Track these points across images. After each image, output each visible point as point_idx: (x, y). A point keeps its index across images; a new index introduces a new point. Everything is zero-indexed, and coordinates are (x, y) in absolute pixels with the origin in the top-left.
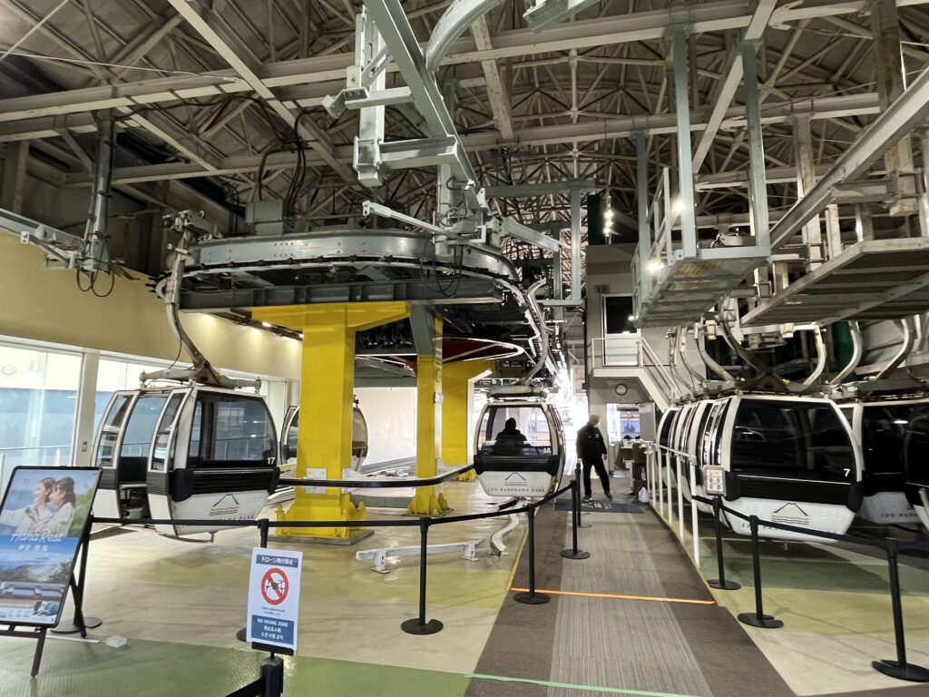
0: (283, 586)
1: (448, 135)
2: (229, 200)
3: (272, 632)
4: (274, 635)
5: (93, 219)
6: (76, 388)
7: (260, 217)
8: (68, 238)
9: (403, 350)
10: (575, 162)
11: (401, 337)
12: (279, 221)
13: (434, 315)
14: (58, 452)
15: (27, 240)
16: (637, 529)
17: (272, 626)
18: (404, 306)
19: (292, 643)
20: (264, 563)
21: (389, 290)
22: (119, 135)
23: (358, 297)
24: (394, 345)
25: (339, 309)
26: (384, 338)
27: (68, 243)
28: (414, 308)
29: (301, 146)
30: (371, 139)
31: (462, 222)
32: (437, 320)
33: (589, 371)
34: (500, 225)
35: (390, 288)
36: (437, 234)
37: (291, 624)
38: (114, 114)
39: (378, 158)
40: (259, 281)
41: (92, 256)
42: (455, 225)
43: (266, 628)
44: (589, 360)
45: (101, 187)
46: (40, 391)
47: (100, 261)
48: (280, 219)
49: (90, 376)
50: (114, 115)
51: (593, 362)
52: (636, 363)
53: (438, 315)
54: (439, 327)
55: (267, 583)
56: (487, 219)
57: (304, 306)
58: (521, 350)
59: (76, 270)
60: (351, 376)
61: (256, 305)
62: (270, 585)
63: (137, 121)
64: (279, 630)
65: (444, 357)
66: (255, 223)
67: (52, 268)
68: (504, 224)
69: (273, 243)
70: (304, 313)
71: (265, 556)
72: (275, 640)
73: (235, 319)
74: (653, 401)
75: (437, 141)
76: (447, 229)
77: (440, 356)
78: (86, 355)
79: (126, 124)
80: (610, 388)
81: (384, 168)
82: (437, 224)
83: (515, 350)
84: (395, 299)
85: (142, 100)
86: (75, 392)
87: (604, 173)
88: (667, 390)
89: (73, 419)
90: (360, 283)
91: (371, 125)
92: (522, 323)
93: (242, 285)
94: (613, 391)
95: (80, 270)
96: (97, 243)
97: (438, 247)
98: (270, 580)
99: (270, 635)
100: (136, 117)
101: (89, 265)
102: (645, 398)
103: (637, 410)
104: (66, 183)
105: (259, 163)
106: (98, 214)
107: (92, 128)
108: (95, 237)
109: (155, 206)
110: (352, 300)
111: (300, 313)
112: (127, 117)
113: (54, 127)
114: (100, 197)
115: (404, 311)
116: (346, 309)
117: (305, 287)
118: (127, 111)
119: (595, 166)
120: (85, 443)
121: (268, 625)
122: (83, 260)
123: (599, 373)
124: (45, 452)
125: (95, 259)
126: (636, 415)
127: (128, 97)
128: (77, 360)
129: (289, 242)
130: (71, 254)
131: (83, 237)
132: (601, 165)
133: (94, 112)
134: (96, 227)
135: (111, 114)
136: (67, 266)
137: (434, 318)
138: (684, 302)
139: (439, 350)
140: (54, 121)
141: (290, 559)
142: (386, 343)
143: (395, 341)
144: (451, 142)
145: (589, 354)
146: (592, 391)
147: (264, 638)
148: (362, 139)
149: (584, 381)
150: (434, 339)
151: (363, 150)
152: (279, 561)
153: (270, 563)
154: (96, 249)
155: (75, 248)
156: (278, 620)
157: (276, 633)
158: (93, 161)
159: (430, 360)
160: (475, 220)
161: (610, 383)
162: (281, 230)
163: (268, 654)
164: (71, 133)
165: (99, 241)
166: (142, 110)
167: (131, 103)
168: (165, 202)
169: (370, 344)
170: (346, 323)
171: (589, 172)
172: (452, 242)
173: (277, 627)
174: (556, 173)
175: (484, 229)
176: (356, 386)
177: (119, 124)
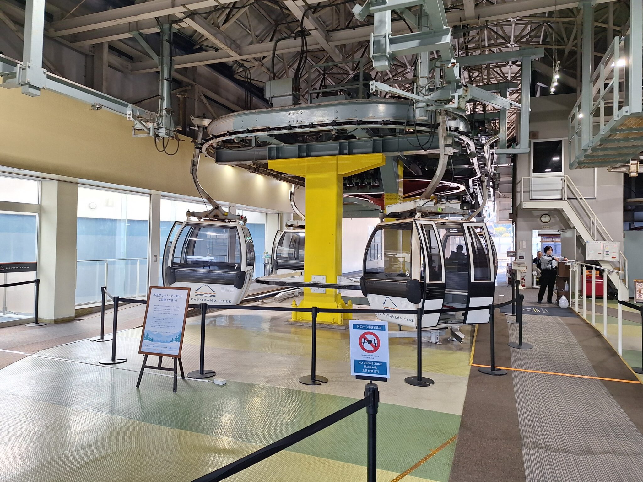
0: (376, 341)
1: (445, 27)
2: (237, 77)
3: (370, 369)
4: (372, 371)
5: (162, 99)
6: (147, 218)
7: (276, 92)
8: (147, 114)
9: (372, 189)
10: (513, 25)
11: (371, 180)
12: (289, 95)
13: (398, 162)
14: (138, 263)
15: (131, 117)
16: (567, 328)
17: (370, 365)
18: (381, 157)
19: (386, 375)
20: (359, 329)
21: (369, 145)
22: (174, 33)
23: (346, 151)
24: (366, 186)
25: (332, 160)
26: (359, 181)
27: (146, 117)
28: (387, 158)
29: (304, 34)
30: (383, 33)
31: (439, 91)
32: (399, 166)
33: (518, 203)
34: (466, 91)
35: (370, 143)
36: (418, 102)
37: (384, 364)
38: (171, 18)
39: (389, 49)
40: (275, 141)
41: (164, 126)
42: (433, 94)
43: (365, 367)
44: (518, 195)
45: (166, 75)
46: (124, 220)
47: (170, 130)
48: (291, 93)
49: (155, 210)
50: (173, 20)
51: (521, 197)
52: (559, 197)
53: (400, 161)
54: (400, 171)
55: (363, 340)
56: (458, 87)
57: (306, 159)
58: (462, 188)
59: (154, 137)
60: (341, 210)
61: (271, 158)
62: (366, 341)
63: (188, 23)
64: (375, 367)
65: (403, 194)
66: (272, 97)
67: (139, 136)
68: (469, 90)
69: (288, 113)
70: (306, 164)
71: (360, 325)
72: (373, 373)
73: (249, 168)
74: (575, 228)
75: (435, 32)
76: (426, 97)
77: (401, 194)
78: (152, 195)
79: (180, 26)
80: (536, 217)
81: (393, 57)
82: (418, 94)
83: (458, 188)
84: (374, 152)
85: (193, 7)
86: (146, 221)
87: (536, 33)
88: (586, 219)
89: (145, 240)
90: (347, 141)
91: (382, 22)
92: (467, 166)
93: (262, 144)
94: (539, 220)
95: (157, 136)
96: (166, 116)
97: (418, 112)
98: (365, 339)
99: (369, 371)
100: (188, 20)
101: (162, 133)
102: (567, 225)
103: (559, 235)
104: (131, 71)
105: (272, 49)
106: (165, 95)
107: (157, 30)
108: (164, 112)
109: (188, 84)
110: (341, 153)
111: (303, 164)
112: (181, 20)
113: (129, 31)
114: (166, 82)
115: (381, 161)
116: (337, 160)
117: (306, 144)
118: (181, 16)
119: (529, 29)
120: (155, 257)
121: (367, 365)
122: (158, 129)
123: (527, 205)
124: (130, 262)
125: (166, 129)
126: (559, 239)
127: (184, 5)
128: (146, 199)
129: (300, 112)
130: (150, 125)
131: (158, 113)
132: (534, 26)
133: (157, 18)
134: (165, 105)
135: (168, 18)
136: (149, 134)
137: (398, 165)
138: (620, 148)
139: (401, 189)
140: (130, 27)
141: (379, 326)
142: (360, 185)
143: (367, 183)
144: (446, 33)
145: (518, 190)
146: (519, 220)
147: (365, 373)
148: (376, 35)
149: (511, 212)
150: (397, 181)
151: (377, 43)
152: (370, 327)
153: (364, 329)
154: (166, 121)
155: (153, 121)
156: (374, 362)
157: (373, 369)
158: (158, 55)
159: (394, 197)
160: (450, 89)
161: (536, 213)
162: (291, 102)
163: (369, 382)
164: (141, 34)
165: (168, 115)
166: (192, 15)
167: (185, 10)
168: (194, 81)
169: (348, 185)
170: (337, 172)
171: (524, 34)
172: (430, 108)
173: (374, 366)
174: (493, 36)
175: (456, 95)
176: (344, 217)
177: (174, 25)
